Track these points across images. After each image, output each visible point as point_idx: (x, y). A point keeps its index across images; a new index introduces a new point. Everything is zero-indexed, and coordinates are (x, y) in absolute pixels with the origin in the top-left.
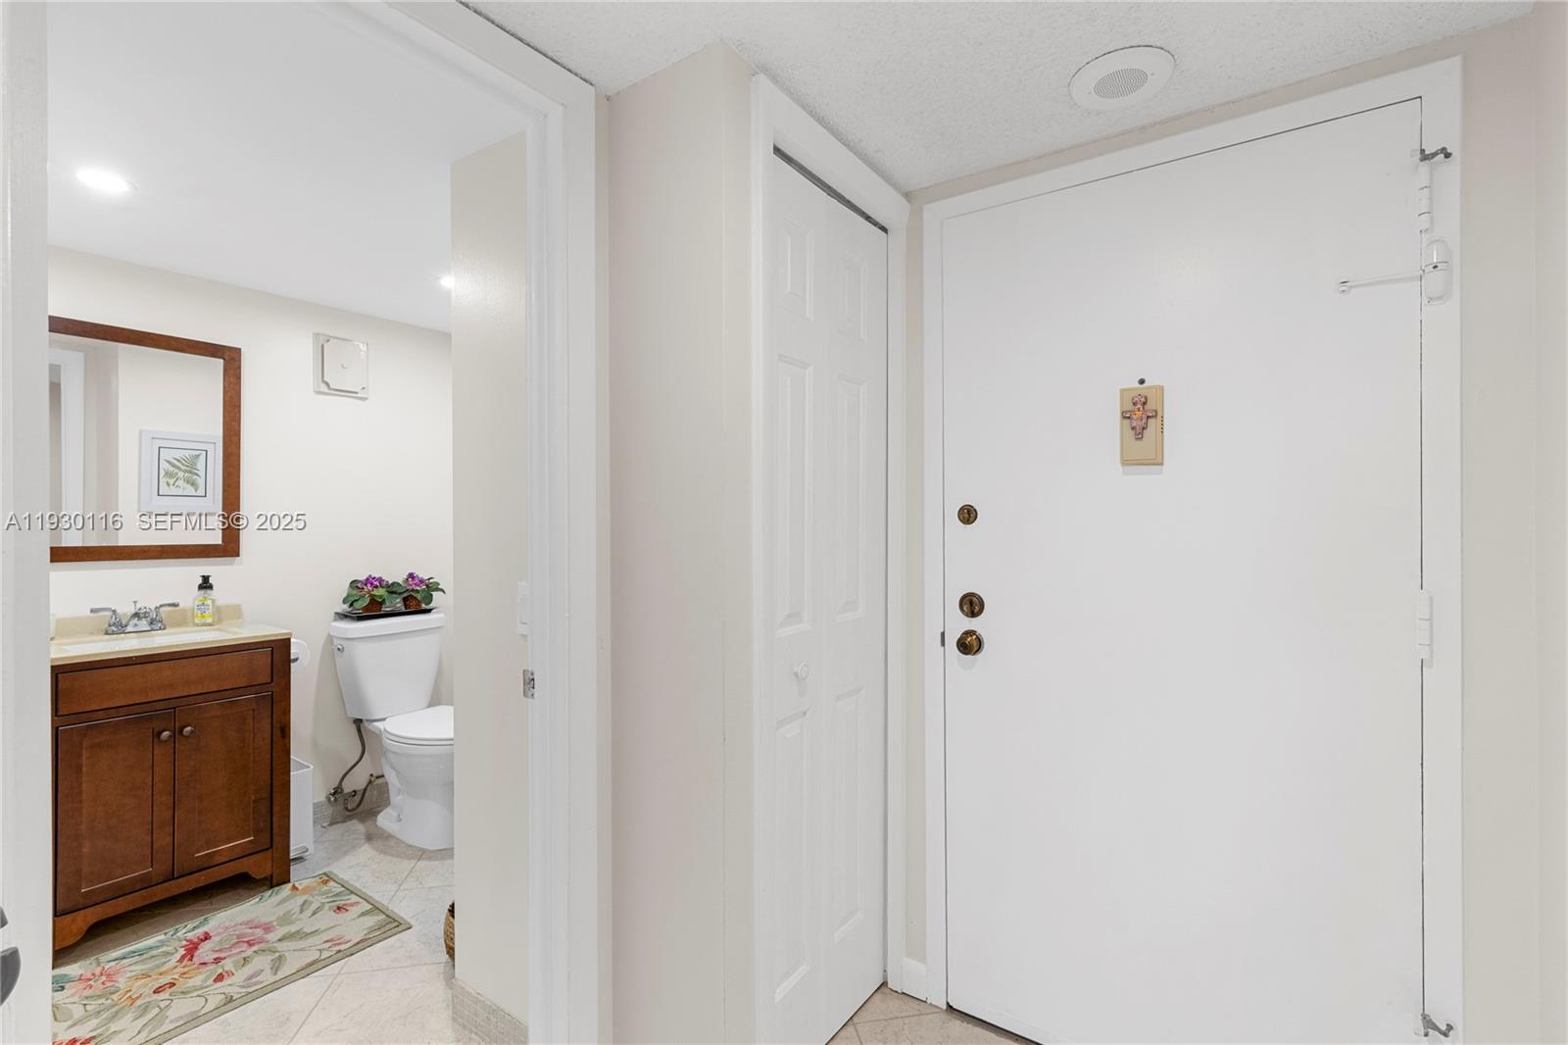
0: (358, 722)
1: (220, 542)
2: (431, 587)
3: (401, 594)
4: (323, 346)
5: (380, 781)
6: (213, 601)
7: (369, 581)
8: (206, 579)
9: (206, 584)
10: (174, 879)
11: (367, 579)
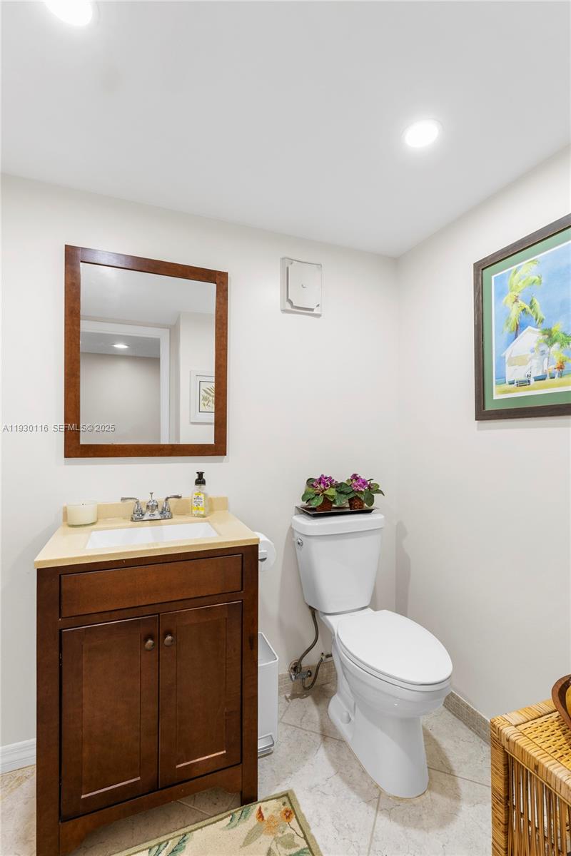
0: (313, 611)
1: (213, 443)
2: (372, 489)
3: (348, 494)
4: (288, 268)
5: (329, 659)
6: (205, 495)
7: (321, 481)
8: (200, 475)
9: (200, 481)
10: (158, 790)
11: (320, 479)
